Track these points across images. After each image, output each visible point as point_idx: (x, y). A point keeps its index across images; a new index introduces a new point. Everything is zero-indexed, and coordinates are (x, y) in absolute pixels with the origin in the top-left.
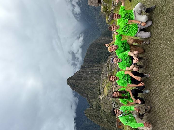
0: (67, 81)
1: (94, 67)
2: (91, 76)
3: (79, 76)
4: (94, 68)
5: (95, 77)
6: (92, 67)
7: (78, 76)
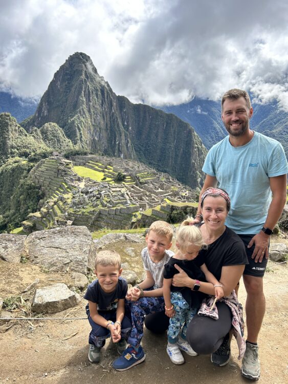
0: (81, 54)
1: (125, 137)
2: (100, 129)
3: (99, 93)
4: (123, 135)
5: (98, 141)
6: (124, 128)
7: (97, 90)
